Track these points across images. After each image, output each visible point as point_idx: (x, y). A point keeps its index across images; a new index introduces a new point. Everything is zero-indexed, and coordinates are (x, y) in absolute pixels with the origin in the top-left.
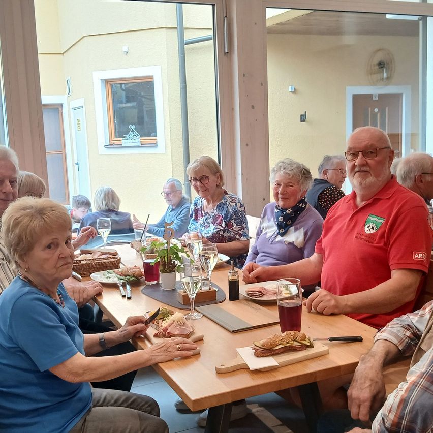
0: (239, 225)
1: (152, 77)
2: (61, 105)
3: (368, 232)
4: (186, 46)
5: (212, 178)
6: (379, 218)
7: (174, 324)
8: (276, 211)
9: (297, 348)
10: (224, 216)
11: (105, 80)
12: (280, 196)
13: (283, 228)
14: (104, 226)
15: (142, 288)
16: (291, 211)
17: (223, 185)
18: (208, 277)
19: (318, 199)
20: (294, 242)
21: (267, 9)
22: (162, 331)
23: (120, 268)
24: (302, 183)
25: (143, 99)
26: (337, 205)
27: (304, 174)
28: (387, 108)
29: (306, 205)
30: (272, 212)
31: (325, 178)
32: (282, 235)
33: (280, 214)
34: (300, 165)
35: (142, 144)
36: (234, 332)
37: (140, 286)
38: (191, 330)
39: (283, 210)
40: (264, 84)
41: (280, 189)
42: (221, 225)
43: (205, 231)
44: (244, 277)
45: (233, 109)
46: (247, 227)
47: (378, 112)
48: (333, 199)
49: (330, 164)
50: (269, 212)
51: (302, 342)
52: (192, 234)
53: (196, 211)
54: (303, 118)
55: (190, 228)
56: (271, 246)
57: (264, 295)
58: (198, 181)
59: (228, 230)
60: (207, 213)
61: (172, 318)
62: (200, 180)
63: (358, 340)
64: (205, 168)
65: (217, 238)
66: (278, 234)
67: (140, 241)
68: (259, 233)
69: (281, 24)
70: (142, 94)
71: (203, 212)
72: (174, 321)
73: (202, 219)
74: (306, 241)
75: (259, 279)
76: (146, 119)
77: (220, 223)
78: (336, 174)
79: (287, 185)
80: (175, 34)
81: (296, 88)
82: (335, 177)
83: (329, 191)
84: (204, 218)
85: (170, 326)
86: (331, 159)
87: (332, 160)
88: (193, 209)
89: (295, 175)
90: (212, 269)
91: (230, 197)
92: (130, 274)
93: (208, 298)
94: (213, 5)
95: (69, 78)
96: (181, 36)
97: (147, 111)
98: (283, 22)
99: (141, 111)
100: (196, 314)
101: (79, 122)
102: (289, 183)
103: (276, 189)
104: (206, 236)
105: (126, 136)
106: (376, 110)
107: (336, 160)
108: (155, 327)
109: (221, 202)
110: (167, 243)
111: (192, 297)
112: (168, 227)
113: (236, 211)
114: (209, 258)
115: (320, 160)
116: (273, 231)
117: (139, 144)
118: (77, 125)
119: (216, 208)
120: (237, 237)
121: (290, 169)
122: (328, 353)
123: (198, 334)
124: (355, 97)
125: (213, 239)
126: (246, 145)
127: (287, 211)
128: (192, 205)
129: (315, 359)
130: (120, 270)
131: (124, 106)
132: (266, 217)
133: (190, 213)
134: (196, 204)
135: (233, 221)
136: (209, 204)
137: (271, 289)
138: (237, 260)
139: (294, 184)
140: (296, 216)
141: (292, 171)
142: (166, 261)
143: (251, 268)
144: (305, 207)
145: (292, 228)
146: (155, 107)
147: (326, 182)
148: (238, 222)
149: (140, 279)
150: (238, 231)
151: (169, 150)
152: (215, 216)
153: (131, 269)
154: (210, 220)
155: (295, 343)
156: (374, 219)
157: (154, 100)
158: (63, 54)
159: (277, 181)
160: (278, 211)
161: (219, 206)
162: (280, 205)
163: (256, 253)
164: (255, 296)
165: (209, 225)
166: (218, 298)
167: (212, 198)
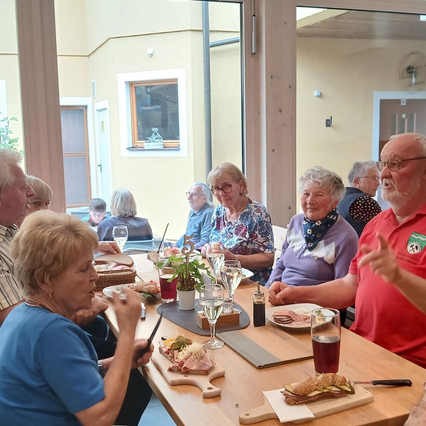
0: (264, 237)
1: (176, 80)
2: (86, 107)
3: (412, 252)
4: (211, 49)
5: (235, 186)
6: (423, 236)
7: (192, 357)
8: (304, 223)
9: (336, 394)
10: (248, 227)
11: (129, 82)
12: (308, 206)
13: (312, 241)
14: (121, 234)
15: (158, 306)
16: (321, 223)
17: (247, 192)
18: (230, 299)
19: (350, 210)
20: (323, 257)
21: (297, 8)
22: (177, 365)
23: (135, 281)
24: (333, 193)
25: (168, 102)
26: (373, 222)
27: (335, 183)
28: (415, 114)
29: (337, 217)
30: (300, 223)
31: (357, 186)
32: (311, 249)
33: (309, 226)
34: (330, 173)
35: (164, 147)
36: (260, 368)
37: (156, 304)
38: (211, 365)
39: (312, 222)
40: (292, 87)
41: (309, 199)
42: (245, 236)
43: (228, 242)
44: (270, 297)
45: (259, 112)
46: (272, 239)
47: (406, 118)
48: (366, 210)
49: (361, 172)
50: (296, 224)
51: (341, 387)
52: (213, 244)
53: (218, 220)
54: (329, 123)
55: (212, 237)
56: (299, 261)
57: (293, 320)
58: (220, 189)
59: (252, 241)
60: (230, 223)
61: (189, 349)
62: (222, 189)
63: (406, 384)
64: (227, 175)
65: (241, 249)
66: (306, 248)
67: (158, 252)
68: (285, 246)
69: (308, 27)
70: (167, 97)
71: (226, 222)
72: (191, 354)
73: (225, 229)
74: (337, 257)
75: (287, 300)
76: (170, 122)
77: (243, 233)
78: (369, 182)
79: (316, 195)
80: (200, 37)
81: (322, 93)
82: (367, 186)
83: (362, 201)
84: (227, 228)
85: (186, 359)
86: (361, 166)
87: (363, 168)
88: (215, 218)
89: (325, 183)
90: (235, 289)
91: (255, 206)
92: (144, 290)
93: (230, 323)
94: (241, 3)
95: (94, 80)
96: (207, 39)
97: (171, 114)
98: (311, 25)
99: (165, 115)
100: (217, 342)
101: (103, 124)
102: (318, 192)
103: (304, 199)
104: (228, 247)
105: (149, 138)
106: (404, 116)
107: (367, 167)
108: (170, 358)
109: (245, 211)
110: (186, 258)
111: (213, 323)
112: (187, 241)
113: (261, 222)
114: (232, 277)
115: (350, 167)
116: (301, 244)
117: (162, 147)
118: (101, 127)
119: (239, 217)
120: (262, 249)
121: (320, 176)
122: (372, 401)
123: (218, 370)
124: (383, 103)
125: (236, 250)
126: (272, 151)
127: (317, 223)
128: (214, 213)
129: (357, 409)
130: (135, 285)
131: (149, 108)
132: (293, 229)
133: (212, 222)
134: (218, 213)
135: (257, 232)
136: (232, 213)
137: (301, 313)
138: (261, 274)
139: (324, 194)
140: (327, 229)
141: (323, 180)
142: (185, 277)
143: (278, 288)
144: (337, 219)
145: (322, 242)
146: (178, 110)
147: (358, 191)
148: (263, 234)
149: (155, 297)
150: (262, 243)
151: (192, 154)
152: (238, 226)
153: (146, 285)
154: (233, 231)
155: (334, 389)
156: (418, 237)
157: (178, 103)
158: (89, 56)
159: (306, 190)
160: (307, 223)
161: (242, 216)
162: (309, 217)
163: (282, 268)
164: (283, 322)
165: (231, 236)
166: (242, 322)
167: (236, 206)
